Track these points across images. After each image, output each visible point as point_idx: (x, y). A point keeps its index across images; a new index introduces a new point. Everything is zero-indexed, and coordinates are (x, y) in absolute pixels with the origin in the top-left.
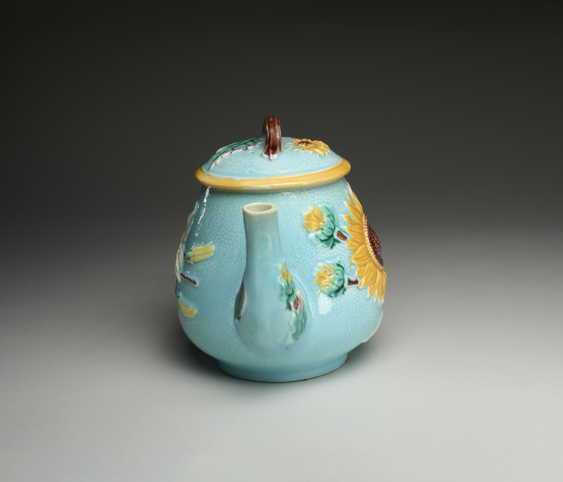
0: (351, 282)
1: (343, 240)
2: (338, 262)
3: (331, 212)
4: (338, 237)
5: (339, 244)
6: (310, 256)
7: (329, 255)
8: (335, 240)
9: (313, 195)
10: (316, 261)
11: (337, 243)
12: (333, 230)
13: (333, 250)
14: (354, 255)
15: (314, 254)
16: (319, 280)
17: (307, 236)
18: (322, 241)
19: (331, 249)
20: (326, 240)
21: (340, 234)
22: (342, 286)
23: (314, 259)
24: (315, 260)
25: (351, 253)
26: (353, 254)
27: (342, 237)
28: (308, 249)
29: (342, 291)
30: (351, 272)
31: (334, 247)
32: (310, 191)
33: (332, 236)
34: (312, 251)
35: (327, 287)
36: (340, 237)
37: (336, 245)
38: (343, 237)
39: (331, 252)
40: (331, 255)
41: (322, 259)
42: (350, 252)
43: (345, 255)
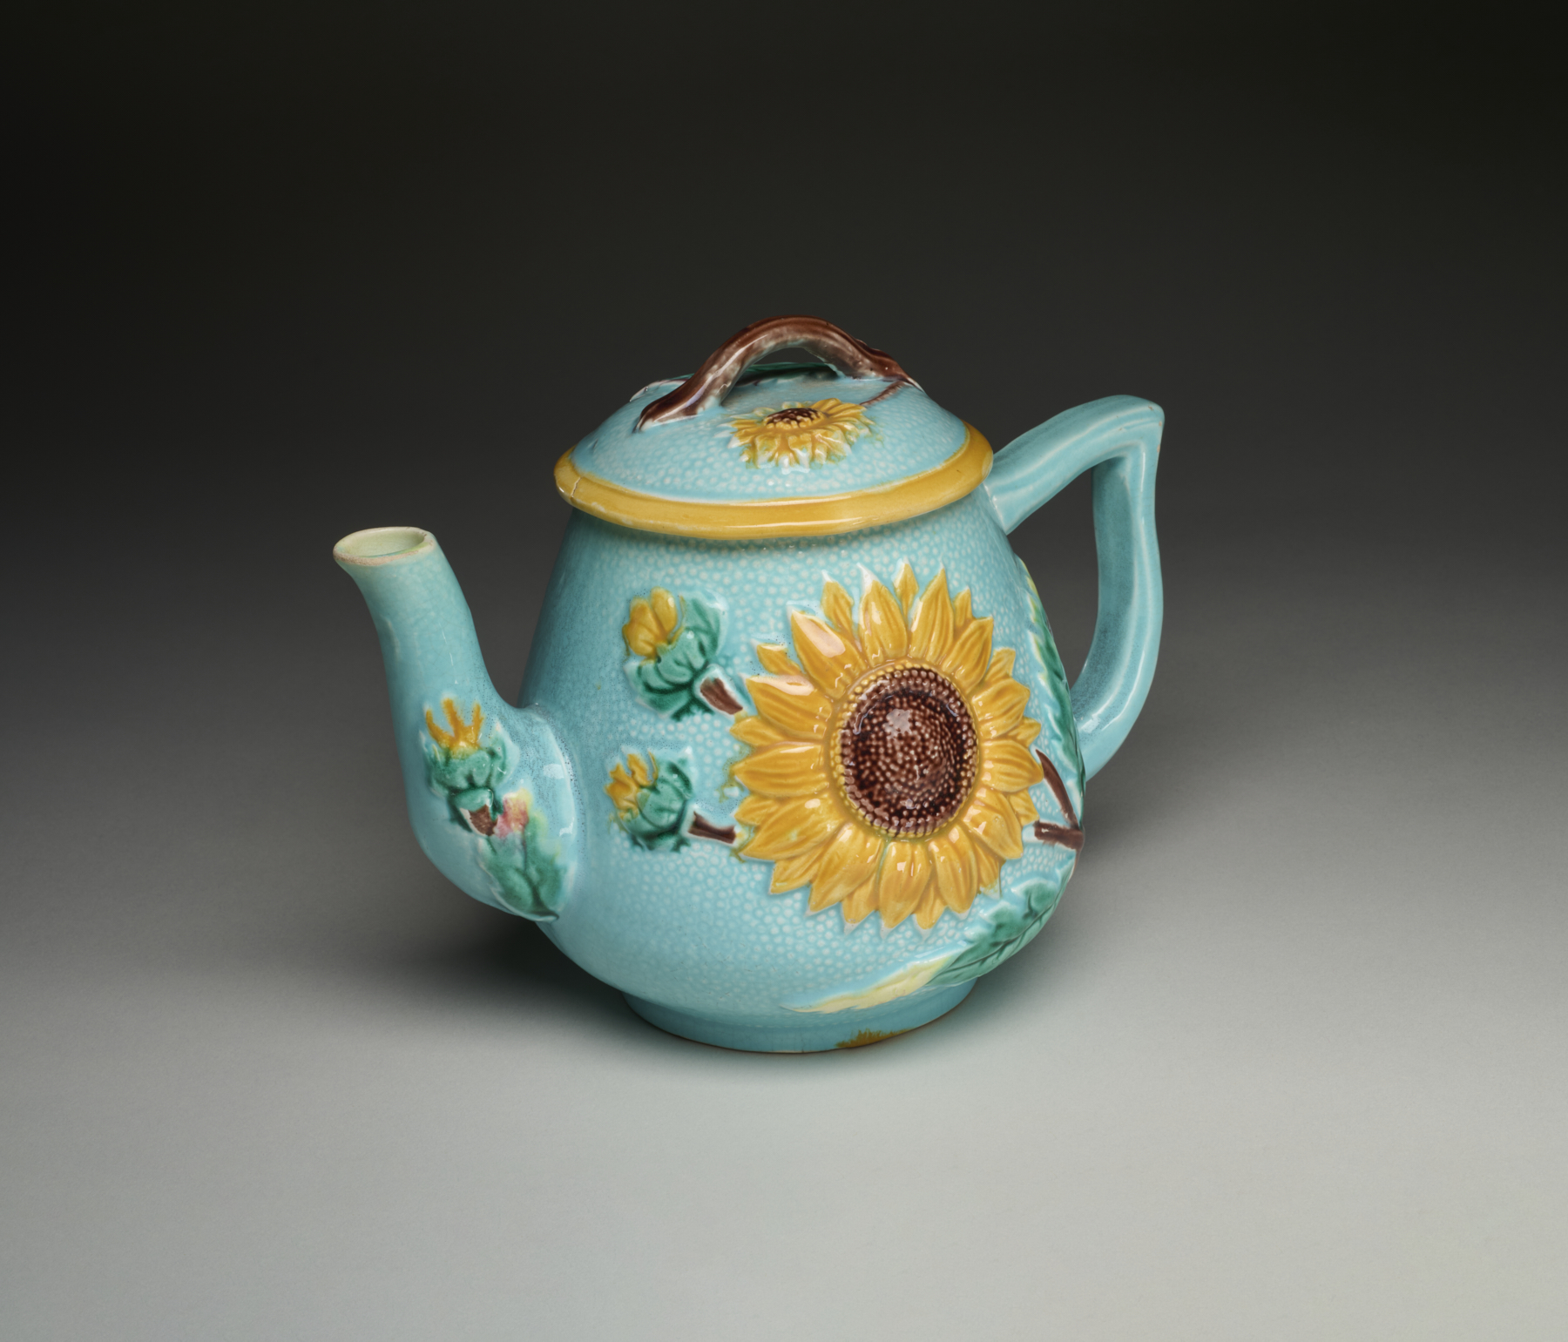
0: (700, 827)
1: (720, 708)
2: (675, 761)
3: (707, 623)
4: (704, 694)
5: (708, 716)
6: (615, 718)
7: (663, 732)
8: (694, 701)
9: (677, 559)
10: (625, 736)
11: (700, 712)
12: (696, 673)
13: (680, 725)
14: (748, 761)
15: (624, 717)
16: (613, 787)
17: (624, 661)
18: (649, 688)
19: (674, 721)
20: (663, 692)
21: (717, 690)
22: (674, 829)
23: (621, 728)
24: (621, 733)
25: (740, 753)
26: (748, 757)
27: (718, 697)
28: (614, 698)
29: (671, 841)
30: (720, 802)
31: (686, 719)
32: (672, 548)
33: (688, 686)
34: (622, 705)
35: (628, 816)
36: (713, 698)
37: (693, 714)
38: (722, 701)
39: (671, 727)
40: (670, 737)
41: (641, 737)
42: (741, 748)
43: (718, 752)
